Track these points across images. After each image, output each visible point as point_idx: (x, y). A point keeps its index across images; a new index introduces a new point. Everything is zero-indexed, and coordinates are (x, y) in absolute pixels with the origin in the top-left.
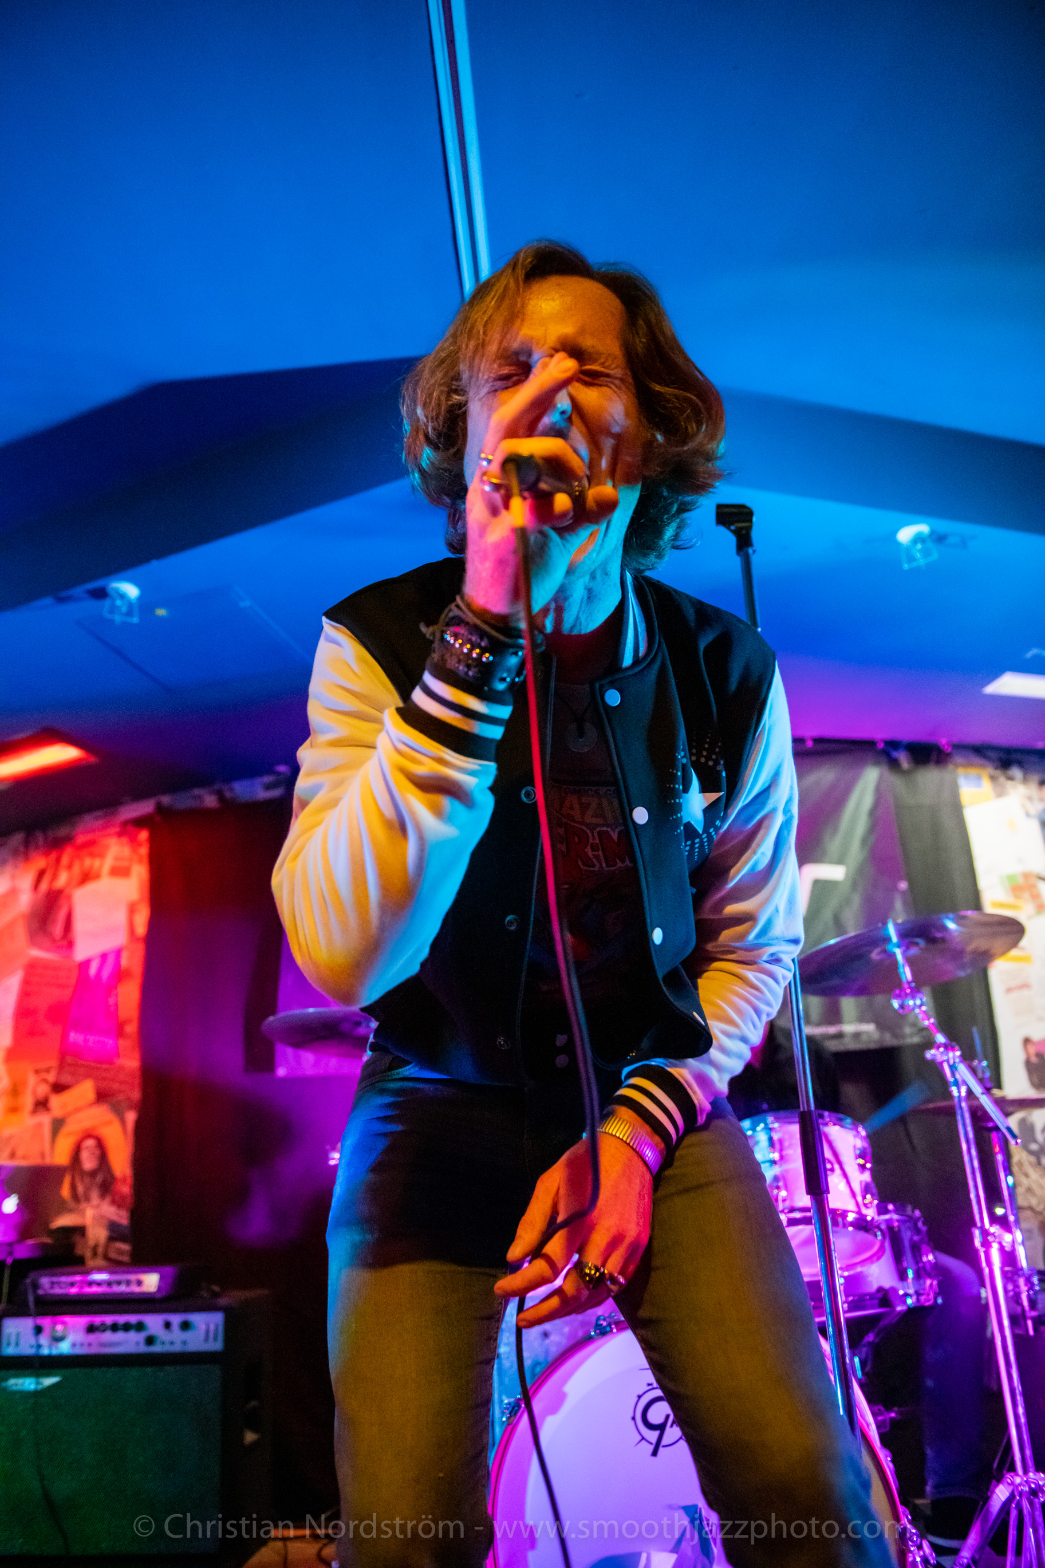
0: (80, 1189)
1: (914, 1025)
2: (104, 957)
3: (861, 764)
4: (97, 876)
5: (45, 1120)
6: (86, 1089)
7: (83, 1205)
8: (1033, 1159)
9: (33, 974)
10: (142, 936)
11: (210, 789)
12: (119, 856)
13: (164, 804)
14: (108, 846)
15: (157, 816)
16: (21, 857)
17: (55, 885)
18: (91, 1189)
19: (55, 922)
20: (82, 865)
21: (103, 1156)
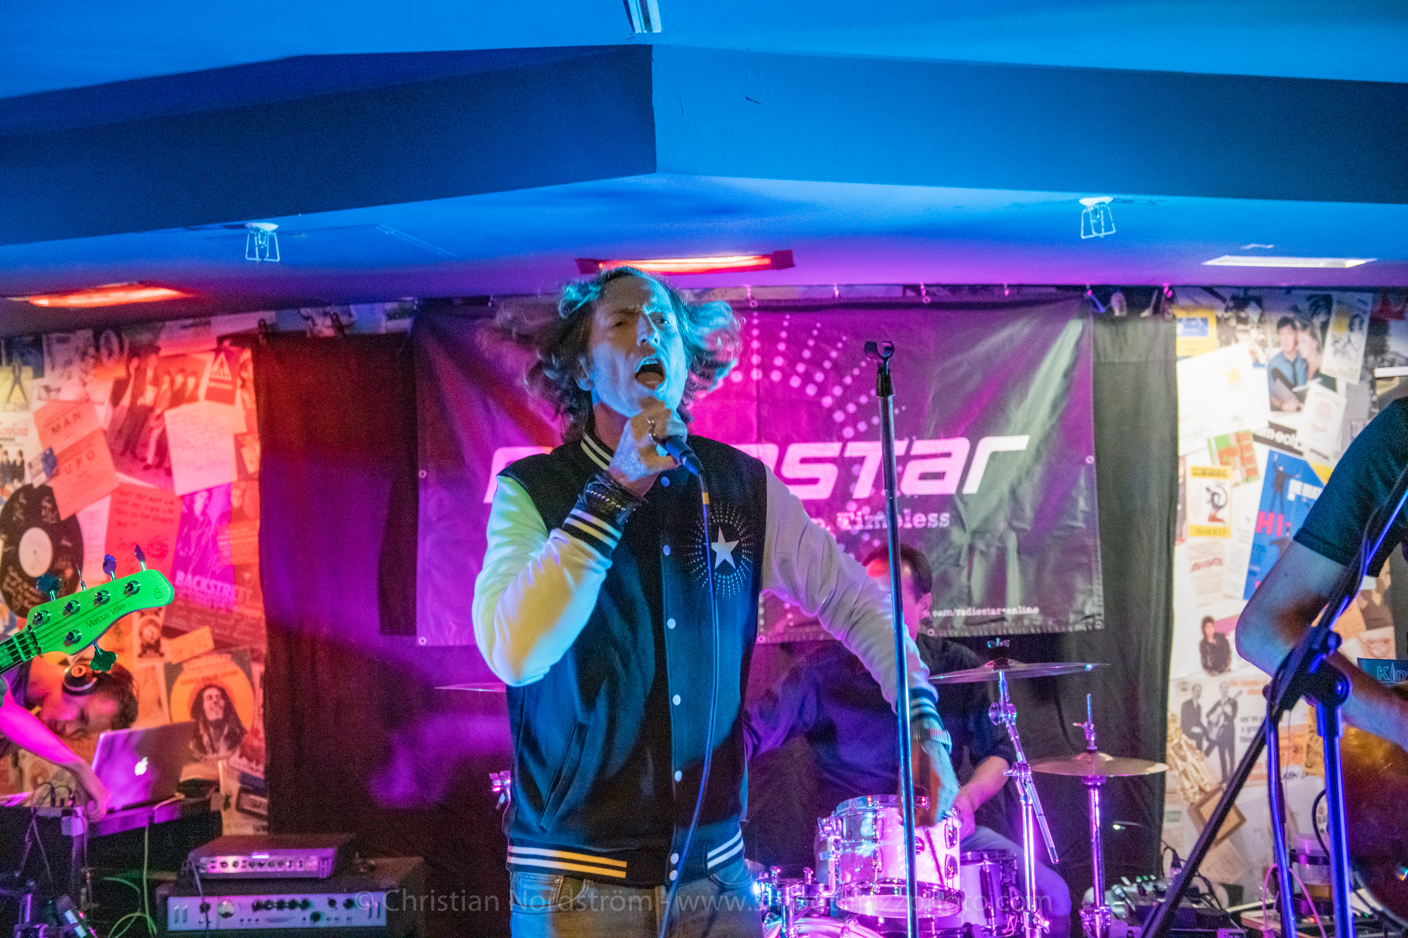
0: (206, 739)
1: (1081, 612)
2: (210, 491)
3: (1064, 318)
4: (193, 398)
5: (159, 665)
6: (202, 637)
7: (211, 756)
8: (1193, 743)
9: (125, 503)
10: (254, 474)
11: (321, 310)
12: (217, 377)
13: (268, 322)
14: (203, 364)
15: (261, 337)
16: (92, 361)
17: (140, 401)
18: (218, 740)
19: (145, 445)
20: (172, 382)
21: (229, 709)
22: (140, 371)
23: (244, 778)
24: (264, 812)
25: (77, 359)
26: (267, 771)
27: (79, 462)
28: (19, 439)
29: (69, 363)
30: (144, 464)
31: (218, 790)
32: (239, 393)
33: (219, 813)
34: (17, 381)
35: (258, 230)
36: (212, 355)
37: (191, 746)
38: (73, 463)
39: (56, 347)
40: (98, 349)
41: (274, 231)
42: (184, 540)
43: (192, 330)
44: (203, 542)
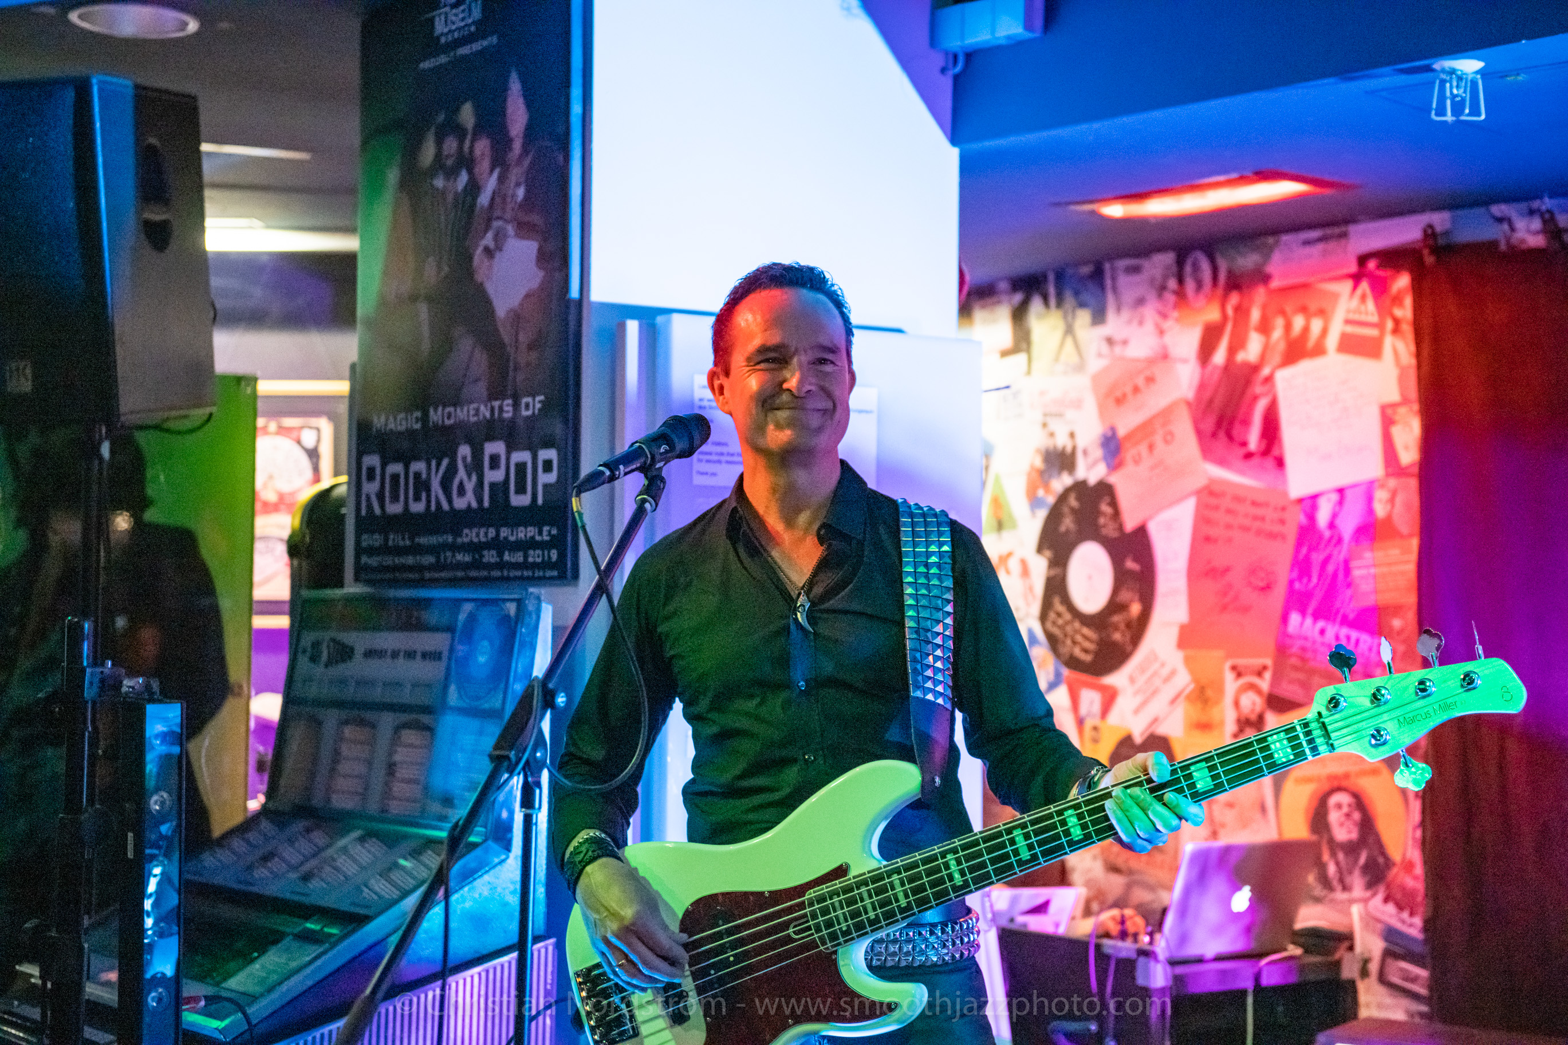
0: (1332, 869)
2: (1341, 491)
4: (1319, 350)
7: (1340, 895)
9: (1216, 508)
10: (1412, 465)
11: (1523, 206)
12: (1356, 317)
13: (1439, 229)
14: (1335, 297)
15: (1426, 252)
16: (1171, 298)
17: (1241, 357)
18: (1350, 872)
19: (1246, 422)
20: (1288, 327)
21: (1367, 825)
22: (1242, 311)
23: (1390, 934)
24: (1423, 991)
25: (1151, 296)
26: (1428, 926)
27: (1151, 447)
28: (1070, 414)
29: (1140, 302)
30: (1242, 451)
31: (1351, 948)
32: (1389, 341)
33: (1352, 983)
34: (1069, 330)
35: (1452, 72)
36: (1348, 284)
37: (1311, 878)
38: (1143, 448)
39: (1123, 280)
40: (1181, 281)
41: (1477, 72)
42: (1302, 567)
43: (1320, 246)
44: (1330, 568)
